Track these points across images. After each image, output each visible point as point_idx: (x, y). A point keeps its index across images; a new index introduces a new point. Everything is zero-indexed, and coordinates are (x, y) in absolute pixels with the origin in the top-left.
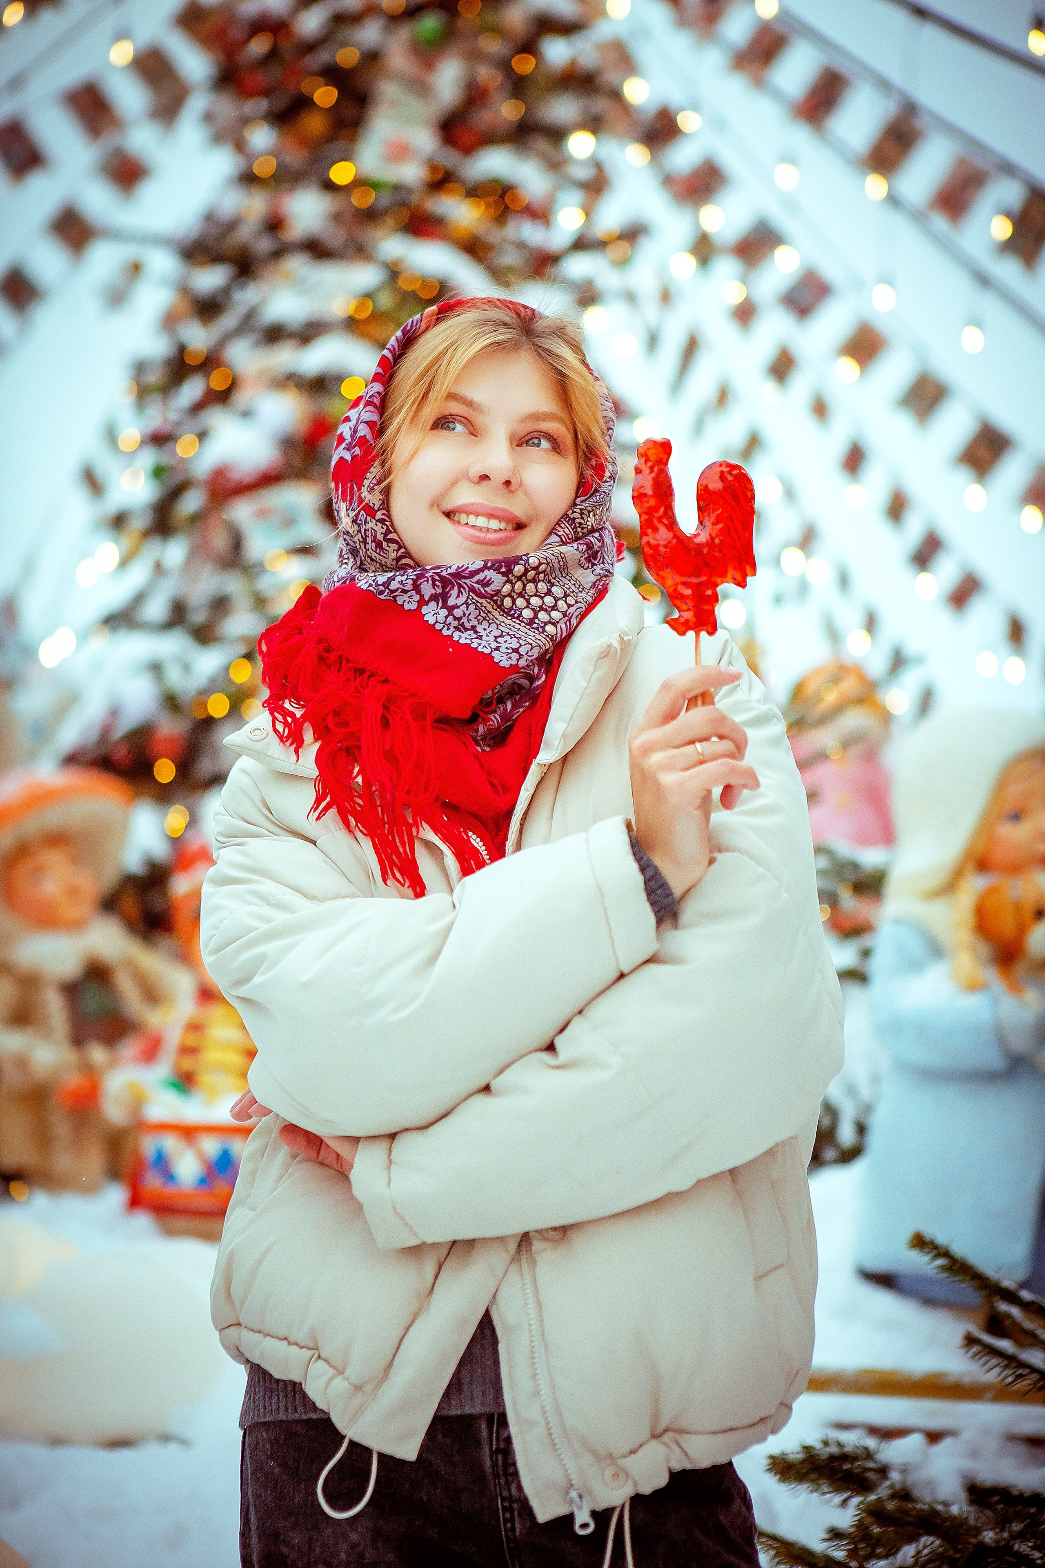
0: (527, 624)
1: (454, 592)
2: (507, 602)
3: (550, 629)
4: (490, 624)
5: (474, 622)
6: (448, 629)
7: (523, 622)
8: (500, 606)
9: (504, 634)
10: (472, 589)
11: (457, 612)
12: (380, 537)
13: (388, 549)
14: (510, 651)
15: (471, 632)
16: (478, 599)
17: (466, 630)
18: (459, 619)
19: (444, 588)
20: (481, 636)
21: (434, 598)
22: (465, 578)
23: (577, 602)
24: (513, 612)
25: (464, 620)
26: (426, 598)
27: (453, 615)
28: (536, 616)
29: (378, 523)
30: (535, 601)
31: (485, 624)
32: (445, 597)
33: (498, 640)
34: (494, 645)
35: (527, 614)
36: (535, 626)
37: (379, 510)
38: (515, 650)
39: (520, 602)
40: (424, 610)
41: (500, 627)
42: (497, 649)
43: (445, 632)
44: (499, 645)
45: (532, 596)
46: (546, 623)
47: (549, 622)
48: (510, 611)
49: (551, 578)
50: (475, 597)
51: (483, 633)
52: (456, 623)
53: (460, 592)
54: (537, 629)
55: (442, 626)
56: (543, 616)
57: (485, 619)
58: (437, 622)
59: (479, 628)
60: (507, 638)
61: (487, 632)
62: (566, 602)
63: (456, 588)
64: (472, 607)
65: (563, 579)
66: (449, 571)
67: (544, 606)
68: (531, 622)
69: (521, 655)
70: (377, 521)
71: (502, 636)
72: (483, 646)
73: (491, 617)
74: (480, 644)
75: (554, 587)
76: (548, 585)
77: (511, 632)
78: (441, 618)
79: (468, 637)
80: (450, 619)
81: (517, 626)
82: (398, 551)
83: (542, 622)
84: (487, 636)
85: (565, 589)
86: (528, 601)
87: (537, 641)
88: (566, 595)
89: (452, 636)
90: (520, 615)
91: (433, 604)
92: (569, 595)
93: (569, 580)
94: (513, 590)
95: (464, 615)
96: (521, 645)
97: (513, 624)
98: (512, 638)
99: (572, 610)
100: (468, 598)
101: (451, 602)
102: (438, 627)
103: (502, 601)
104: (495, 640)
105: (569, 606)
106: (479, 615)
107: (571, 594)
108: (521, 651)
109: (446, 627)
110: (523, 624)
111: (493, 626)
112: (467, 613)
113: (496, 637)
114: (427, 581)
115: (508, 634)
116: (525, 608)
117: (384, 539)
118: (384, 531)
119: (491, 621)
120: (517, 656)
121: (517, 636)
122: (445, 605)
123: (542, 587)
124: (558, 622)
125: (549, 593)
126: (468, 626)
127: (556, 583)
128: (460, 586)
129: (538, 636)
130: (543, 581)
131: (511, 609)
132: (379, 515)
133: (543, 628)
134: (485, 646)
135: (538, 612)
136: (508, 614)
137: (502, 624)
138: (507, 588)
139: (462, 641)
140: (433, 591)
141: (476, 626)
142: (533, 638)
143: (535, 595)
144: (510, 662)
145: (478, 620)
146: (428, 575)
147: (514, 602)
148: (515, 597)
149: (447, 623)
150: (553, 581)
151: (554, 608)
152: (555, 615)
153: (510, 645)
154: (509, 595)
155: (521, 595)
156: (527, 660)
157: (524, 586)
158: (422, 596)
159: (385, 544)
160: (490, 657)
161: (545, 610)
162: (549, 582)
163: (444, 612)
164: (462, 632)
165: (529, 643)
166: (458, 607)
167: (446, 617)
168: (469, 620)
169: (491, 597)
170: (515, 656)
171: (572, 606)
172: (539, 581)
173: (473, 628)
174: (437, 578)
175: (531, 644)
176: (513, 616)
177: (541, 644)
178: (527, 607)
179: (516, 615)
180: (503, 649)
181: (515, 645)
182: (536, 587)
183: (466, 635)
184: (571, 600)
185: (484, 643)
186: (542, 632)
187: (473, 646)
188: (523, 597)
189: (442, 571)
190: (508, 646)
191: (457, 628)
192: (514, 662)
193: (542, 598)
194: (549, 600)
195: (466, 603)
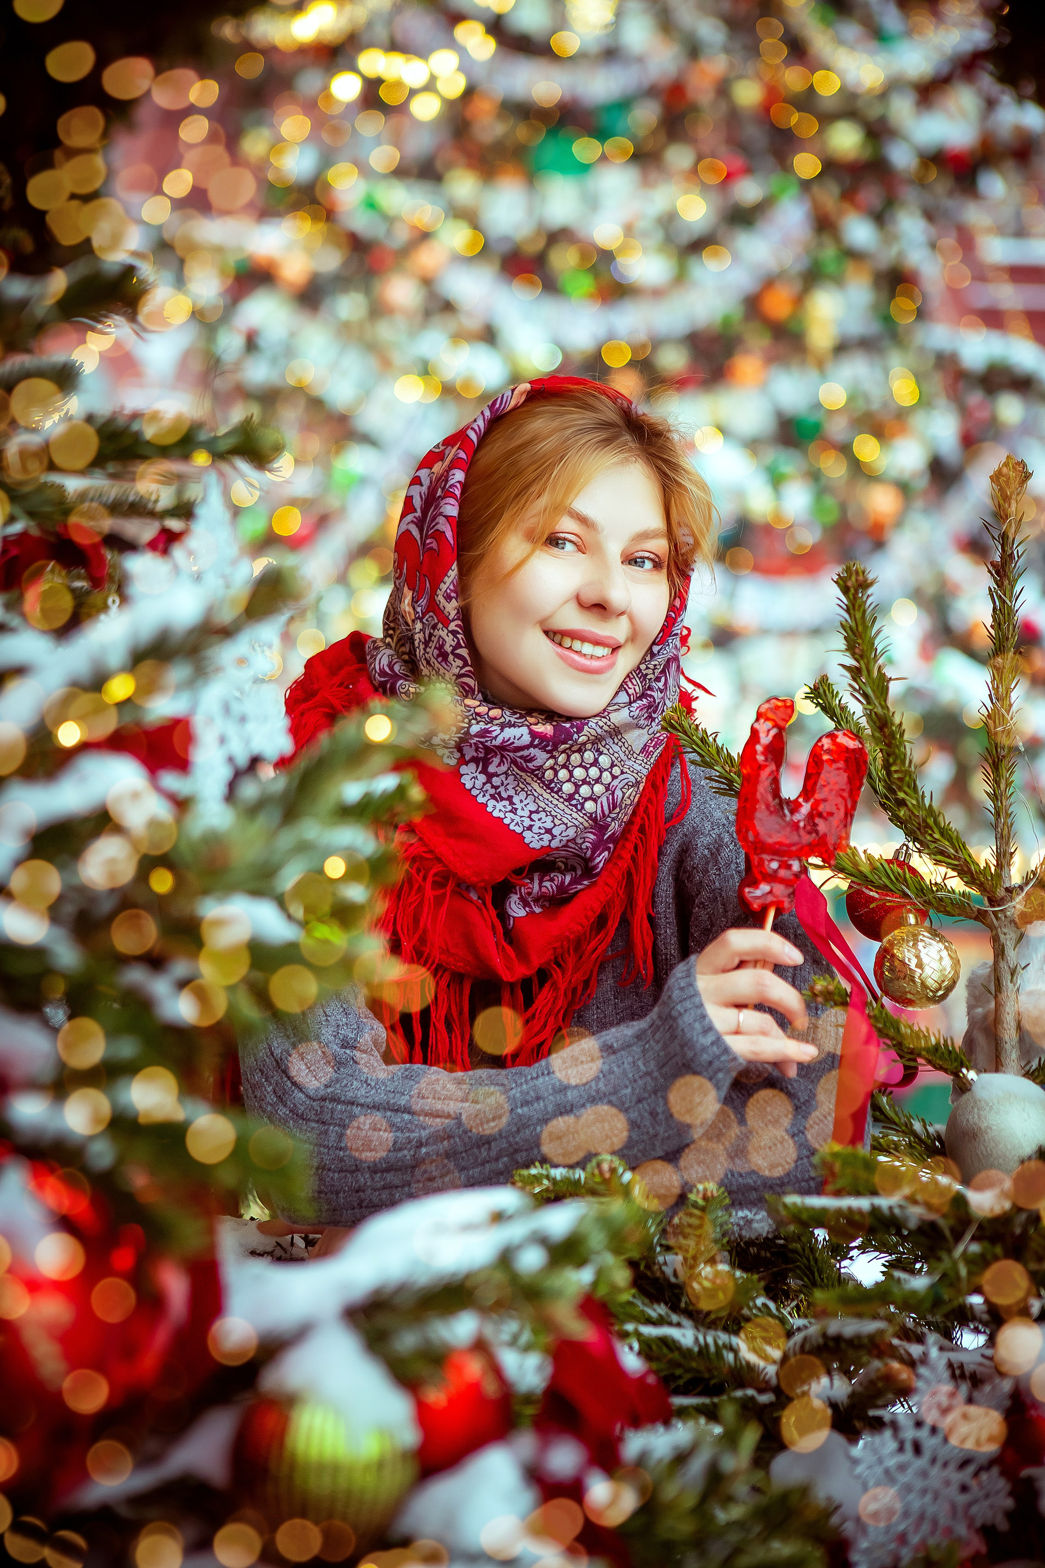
0: (565, 800)
1: (497, 760)
2: (549, 774)
3: (589, 806)
4: (528, 795)
5: (511, 792)
6: (484, 796)
7: (561, 797)
8: (541, 779)
9: (540, 809)
10: (514, 762)
11: (496, 781)
12: (448, 648)
13: (453, 663)
14: (543, 831)
15: (506, 803)
16: (519, 772)
17: (502, 799)
18: (496, 788)
19: (486, 754)
20: (516, 809)
21: (475, 760)
22: (509, 751)
23: (622, 773)
24: (553, 785)
25: (502, 789)
26: (467, 758)
27: (491, 783)
28: (577, 791)
29: (450, 634)
30: (579, 773)
31: (523, 795)
32: (486, 762)
33: (534, 816)
34: (527, 822)
35: (568, 788)
36: (574, 802)
37: (453, 620)
38: (549, 831)
39: (563, 774)
40: (463, 769)
41: (537, 800)
42: (530, 828)
43: (480, 799)
44: (532, 823)
45: (576, 767)
46: (586, 799)
47: (590, 798)
48: (550, 784)
49: (600, 746)
50: (515, 769)
51: (518, 806)
52: (492, 791)
53: (502, 761)
54: (575, 806)
55: (478, 792)
56: (585, 790)
57: (523, 790)
58: (474, 787)
59: (516, 800)
60: (543, 814)
61: (523, 805)
62: (611, 773)
63: (499, 757)
64: (511, 778)
65: (614, 746)
66: (494, 742)
67: (588, 779)
68: (571, 797)
69: (554, 837)
70: (449, 632)
71: (537, 812)
72: (515, 822)
73: (530, 788)
74: (513, 820)
75: (603, 756)
76: (596, 754)
77: (548, 809)
78: (479, 784)
79: (503, 809)
80: (488, 786)
81: (555, 802)
82: (462, 668)
83: (583, 798)
84: (523, 809)
85: (614, 759)
86: (571, 773)
87: (573, 821)
88: (613, 765)
89: (486, 805)
90: (560, 789)
91: (472, 766)
92: (616, 765)
93: (621, 747)
94: (556, 763)
95: (502, 784)
96: (555, 825)
97: (551, 799)
98: (547, 815)
99: (615, 782)
100: (509, 769)
101: (492, 769)
102: (474, 792)
103: (544, 774)
104: (530, 817)
105: (614, 777)
106: (518, 785)
107: (619, 764)
108: (555, 832)
109: (482, 794)
110: (561, 800)
111: (531, 798)
112: (505, 783)
113: (531, 812)
114: (471, 746)
115: (544, 810)
116: (567, 781)
117: (452, 652)
118: (454, 644)
119: (529, 793)
120: (550, 837)
121: (553, 813)
122: (484, 771)
123: (589, 756)
124: (599, 797)
125: (595, 763)
126: (504, 795)
127: (606, 751)
128: (502, 756)
129: (575, 815)
130: (590, 750)
131: (552, 781)
132: (452, 626)
133: (582, 805)
134: (517, 824)
135: (580, 786)
136: (548, 787)
137: (540, 798)
138: (551, 762)
139: (496, 814)
140: (475, 754)
141: (512, 797)
142: (569, 817)
143: (580, 766)
144: (541, 843)
145: (516, 791)
146: (472, 741)
147: (556, 774)
148: (558, 769)
149: (484, 789)
150: (602, 749)
151: (598, 781)
152: (598, 789)
153: (544, 825)
154: (552, 768)
155: (564, 766)
156: (561, 841)
157: (569, 757)
158: (463, 756)
159: (451, 657)
160: (520, 836)
161: (589, 783)
162: (598, 750)
163: (482, 778)
164: (497, 801)
165: (564, 823)
166: (498, 776)
167: (484, 784)
168: (506, 790)
169: (532, 772)
170: (547, 837)
171: (616, 777)
172: (586, 750)
173: (510, 798)
174: (480, 746)
175: (566, 824)
176: (552, 790)
177: (577, 823)
178: (569, 781)
179: (555, 789)
180: (535, 829)
181: (549, 825)
182: (582, 757)
183: (500, 805)
184: (616, 771)
185: (517, 819)
186: (580, 811)
187: (506, 821)
188: (567, 768)
189: (487, 741)
190: (541, 825)
191: (493, 797)
192: (546, 843)
193: (587, 769)
194: (594, 772)
195: (506, 773)
